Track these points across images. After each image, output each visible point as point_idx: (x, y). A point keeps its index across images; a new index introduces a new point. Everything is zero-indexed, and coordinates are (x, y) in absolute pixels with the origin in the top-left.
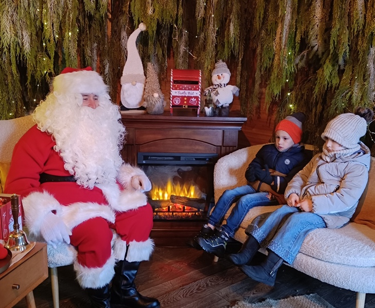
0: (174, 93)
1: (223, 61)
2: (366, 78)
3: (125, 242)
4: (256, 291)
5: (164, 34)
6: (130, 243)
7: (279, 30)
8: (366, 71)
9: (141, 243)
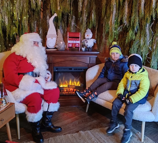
0: (69, 42)
1: (90, 29)
2: (145, 36)
3: (48, 103)
4: (103, 123)
5: (65, 18)
6: (50, 104)
7: (111, 17)
8: (145, 33)
9: (54, 104)
